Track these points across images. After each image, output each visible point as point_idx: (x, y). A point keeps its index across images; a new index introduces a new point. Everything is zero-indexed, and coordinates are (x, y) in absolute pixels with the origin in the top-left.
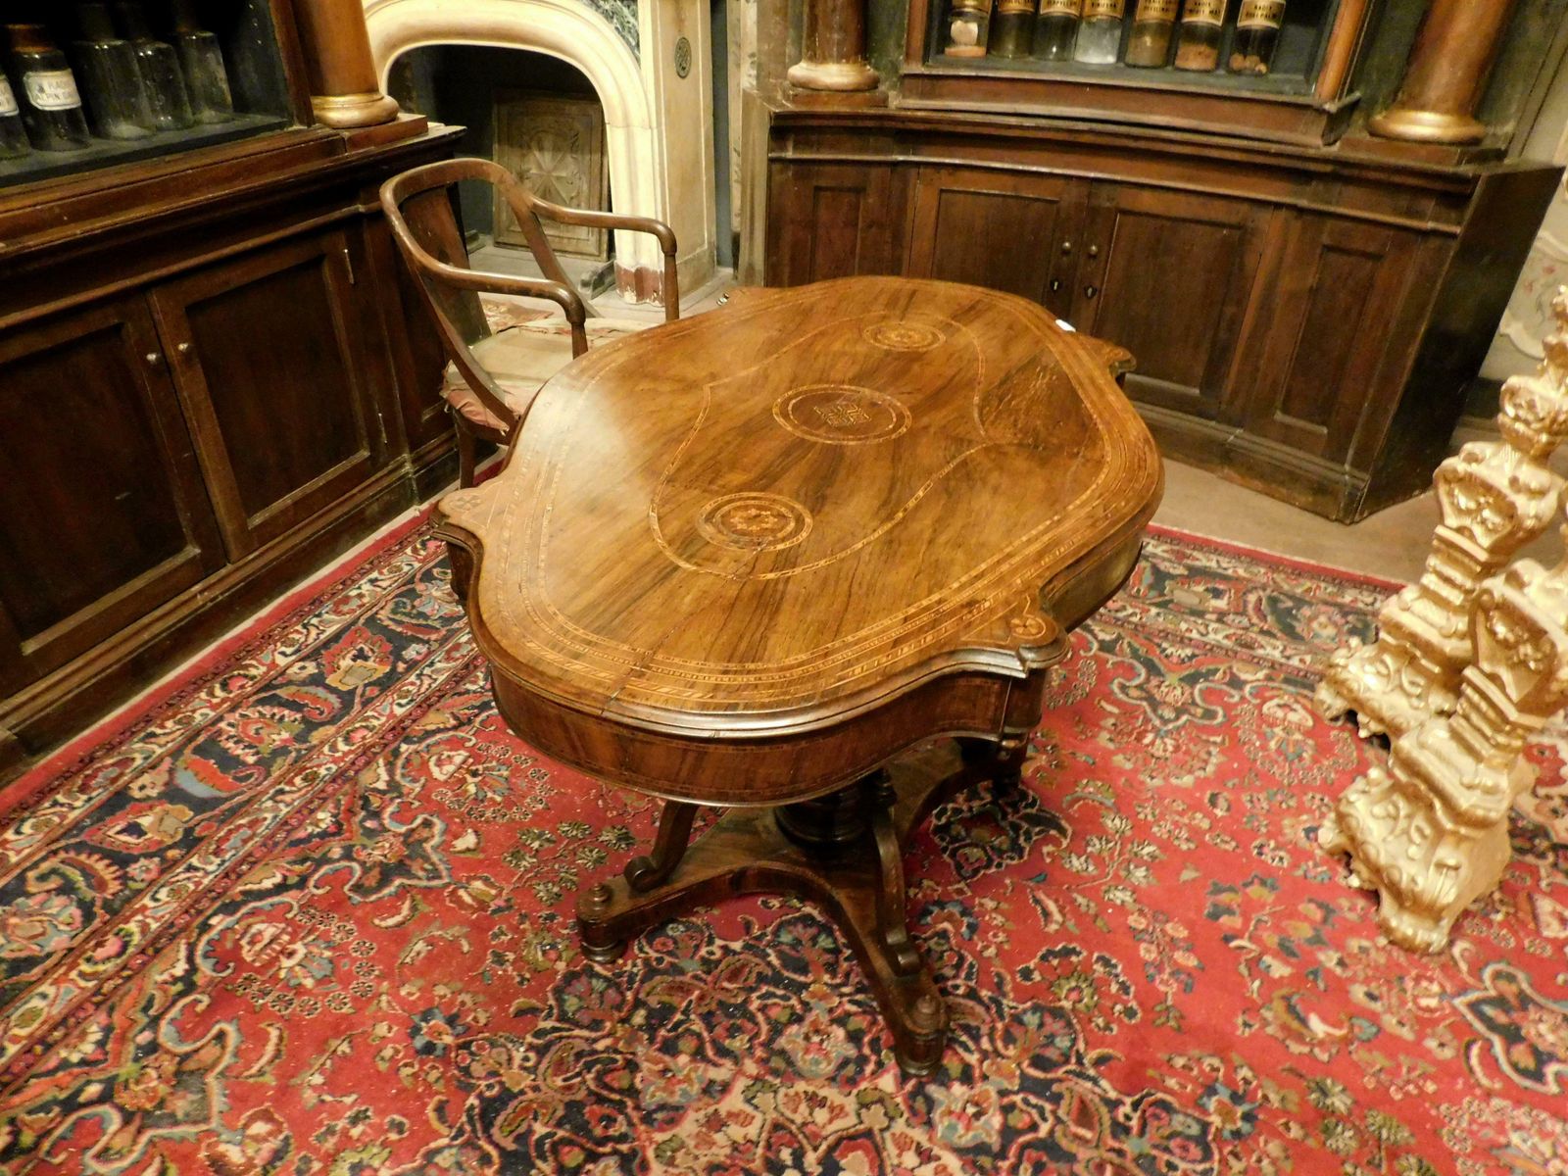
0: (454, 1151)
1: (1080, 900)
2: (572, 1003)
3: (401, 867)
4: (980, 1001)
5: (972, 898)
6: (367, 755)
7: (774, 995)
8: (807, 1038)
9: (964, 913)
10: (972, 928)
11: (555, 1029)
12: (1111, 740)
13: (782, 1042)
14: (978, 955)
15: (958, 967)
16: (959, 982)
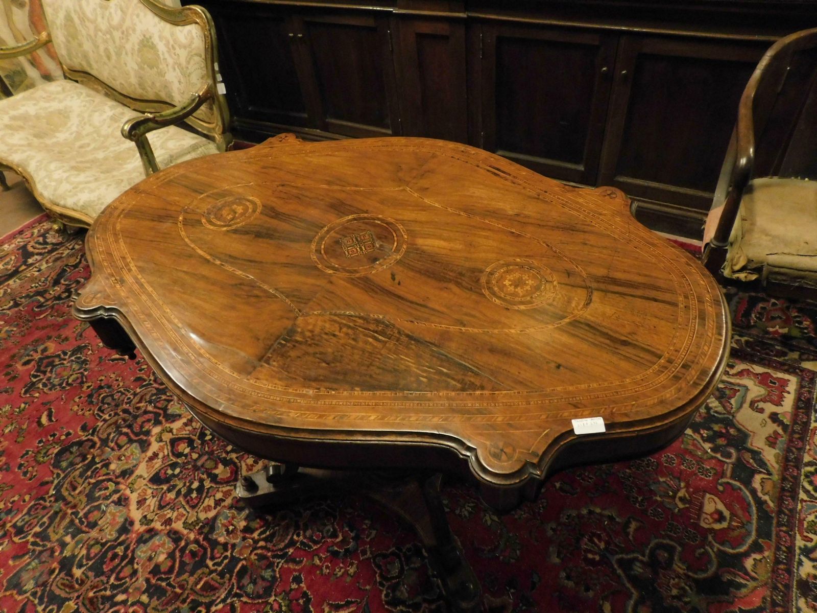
9: (347, 551)
14: (316, 553)
15: (311, 539)
16: (301, 538)
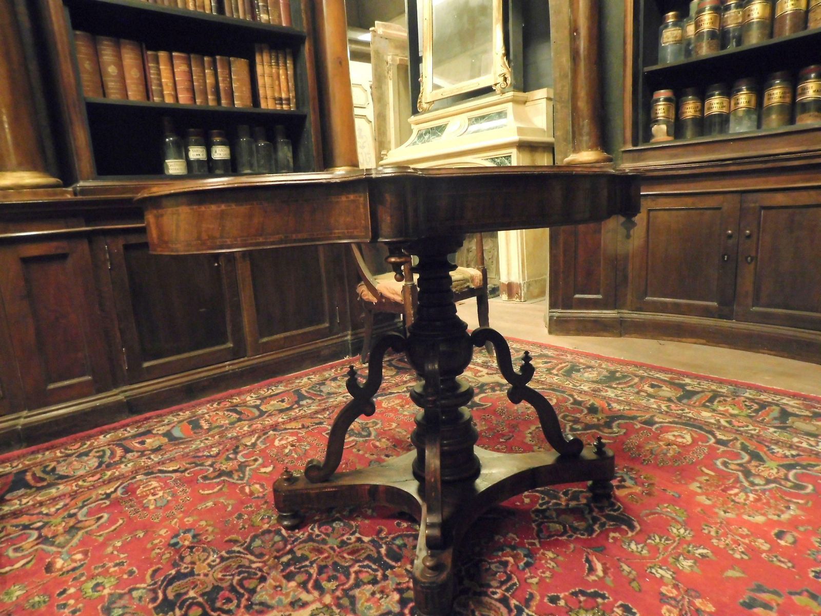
0: (144, 591)
1: (625, 567)
2: (258, 542)
3: (230, 474)
4: (507, 606)
5: (539, 549)
6: (252, 433)
7: (370, 567)
8: (373, 594)
9: (527, 556)
10: (527, 565)
11: (239, 552)
12: (700, 487)
13: (356, 592)
14: (523, 580)
15: (502, 583)
16: (499, 591)
